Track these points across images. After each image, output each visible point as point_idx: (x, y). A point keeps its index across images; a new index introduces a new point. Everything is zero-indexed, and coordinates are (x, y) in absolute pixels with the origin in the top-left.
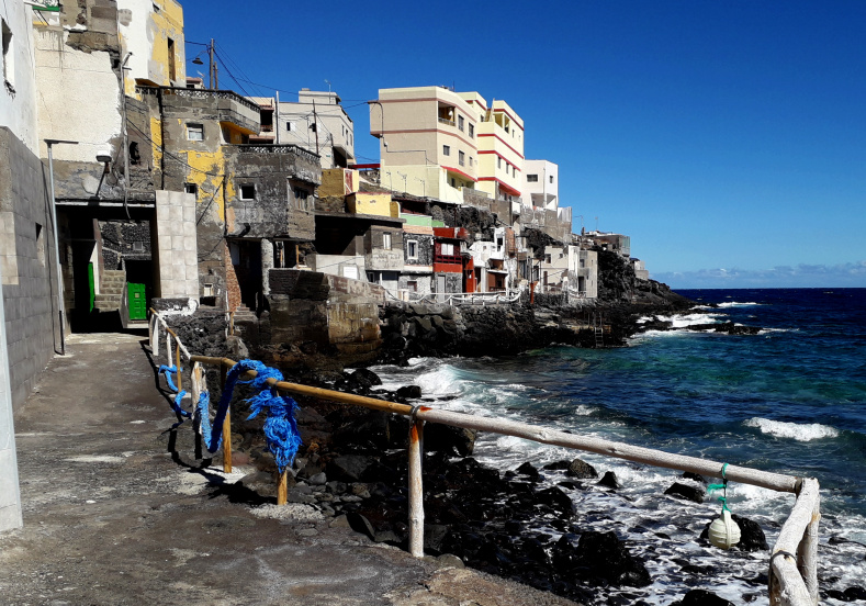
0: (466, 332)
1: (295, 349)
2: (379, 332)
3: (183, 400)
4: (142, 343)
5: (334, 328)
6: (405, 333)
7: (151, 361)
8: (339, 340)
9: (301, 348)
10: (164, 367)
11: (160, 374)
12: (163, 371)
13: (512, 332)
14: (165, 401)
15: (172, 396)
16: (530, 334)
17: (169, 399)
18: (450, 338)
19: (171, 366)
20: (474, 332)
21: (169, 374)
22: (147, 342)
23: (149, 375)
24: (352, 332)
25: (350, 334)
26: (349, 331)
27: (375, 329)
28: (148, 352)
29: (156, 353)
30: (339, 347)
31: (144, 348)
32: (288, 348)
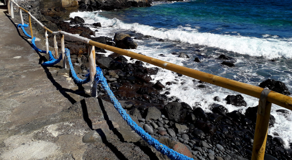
0: (105, 3)
1: (53, 10)
2: (78, 3)
3: (36, 42)
4: (4, 12)
5: (64, 2)
6: (86, 3)
7: (12, 21)
8: (66, 6)
9: (55, 10)
10: (20, 25)
11: (19, 28)
12: (20, 27)
13: (119, 3)
14: (27, 43)
15: (29, 40)
16: (124, 3)
17: (28, 42)
18: (101, 5)
19: (23, 24)
20: (107, 3)
21: (23, 28)
22: (7, 12)
23: (13, 29)
24: (70, 4)
25: (69, 4)
26: (68, 3)
27: (76, 2)
28: (9, 17)
29: (13, 17)
30: (66, 8)
31: (6, 15)
32: (50, 10)
